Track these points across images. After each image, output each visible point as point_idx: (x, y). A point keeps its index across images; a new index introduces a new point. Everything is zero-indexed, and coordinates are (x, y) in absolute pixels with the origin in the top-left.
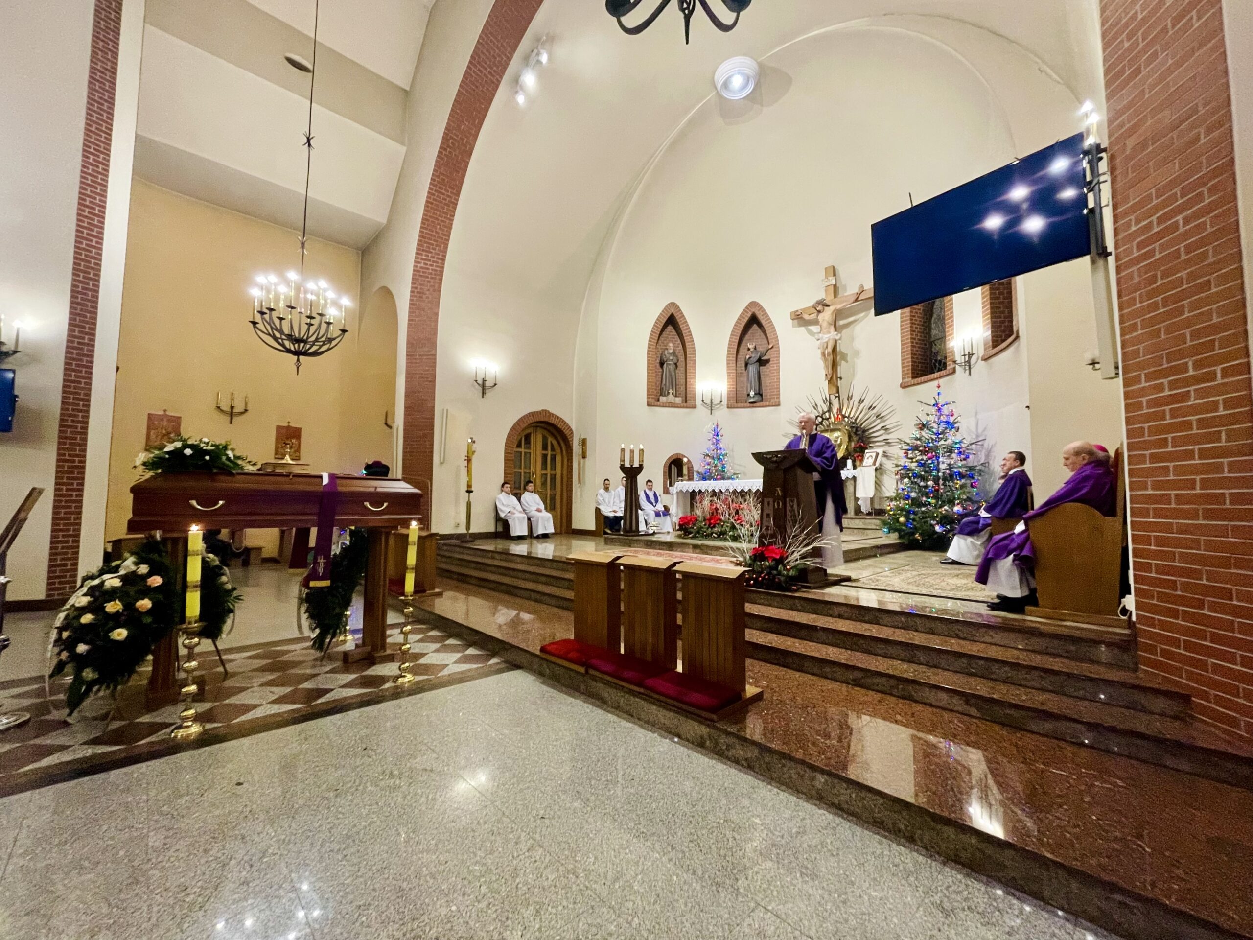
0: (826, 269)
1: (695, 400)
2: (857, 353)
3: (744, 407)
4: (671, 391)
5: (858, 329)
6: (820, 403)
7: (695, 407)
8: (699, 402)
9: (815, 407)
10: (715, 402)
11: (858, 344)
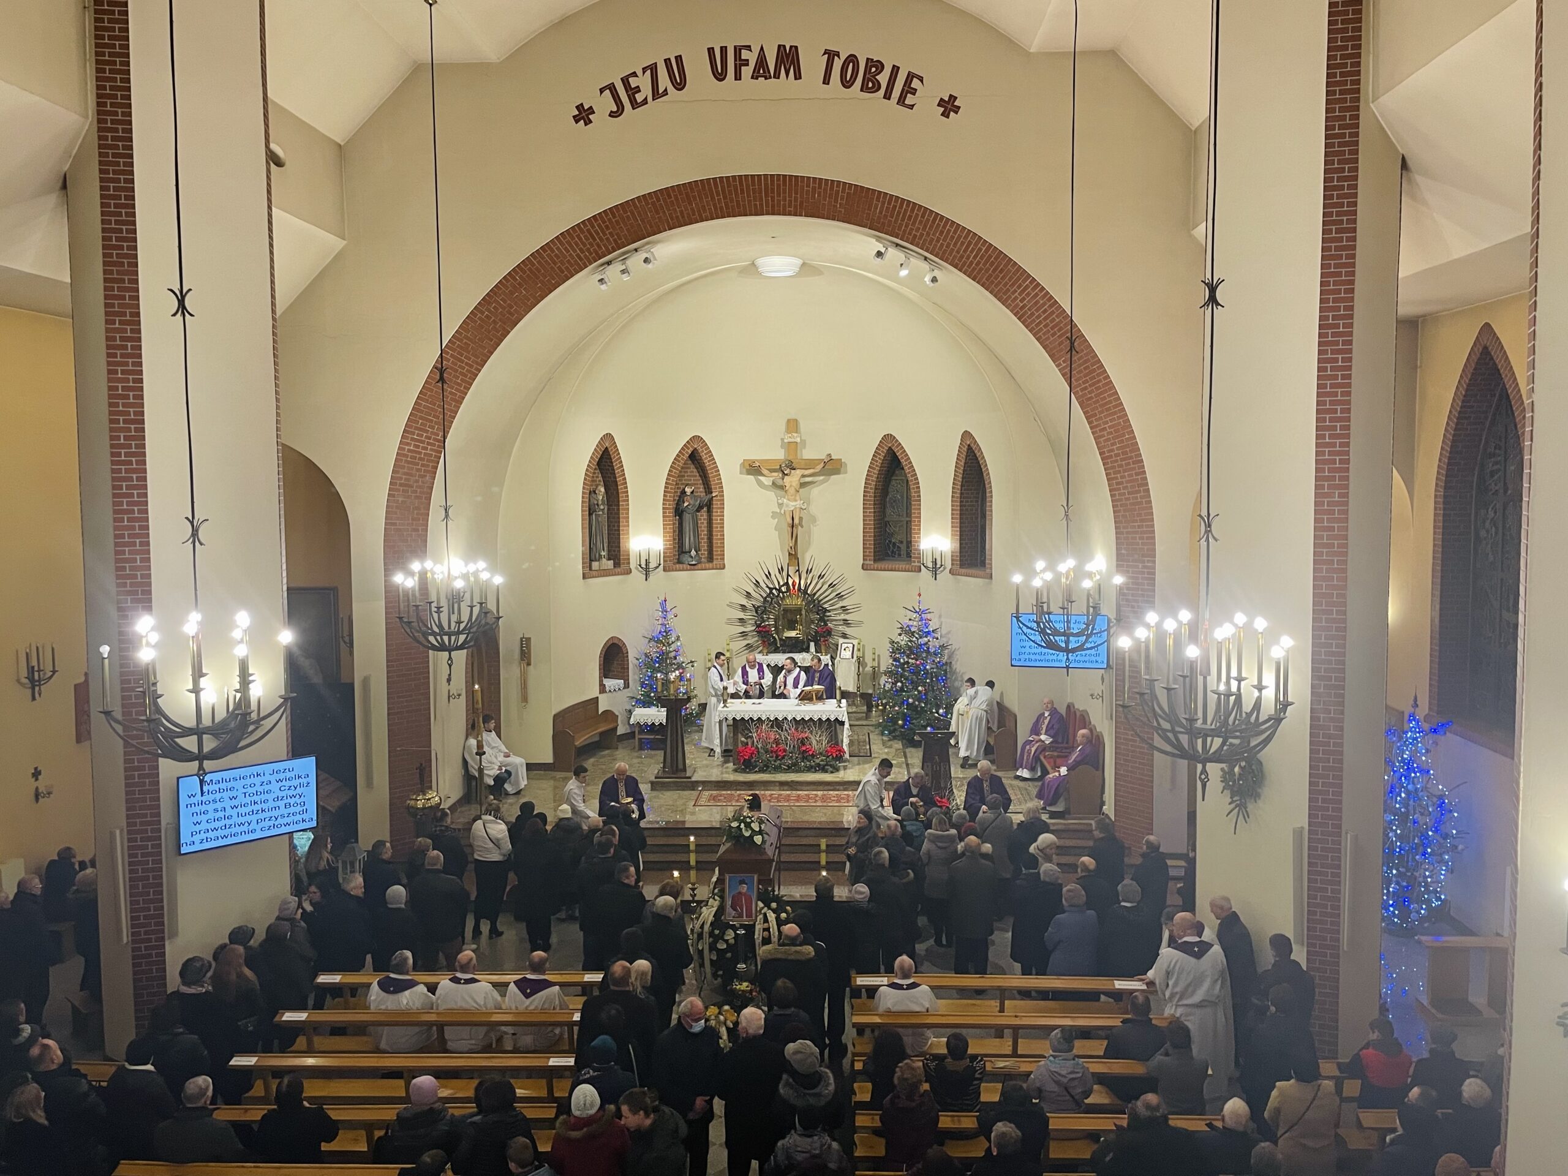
0: (789, 421)
1: (629, 563)
2: (814, 520)
3: (683, 570)
4: (603, 553)
5: (815, 492)
6: (774, 572)
7: (629, 572)
8: (633, 565)
9: (768, 576)
10: (652, 565)
11: (814, 509)
